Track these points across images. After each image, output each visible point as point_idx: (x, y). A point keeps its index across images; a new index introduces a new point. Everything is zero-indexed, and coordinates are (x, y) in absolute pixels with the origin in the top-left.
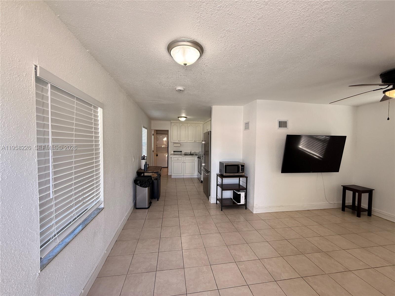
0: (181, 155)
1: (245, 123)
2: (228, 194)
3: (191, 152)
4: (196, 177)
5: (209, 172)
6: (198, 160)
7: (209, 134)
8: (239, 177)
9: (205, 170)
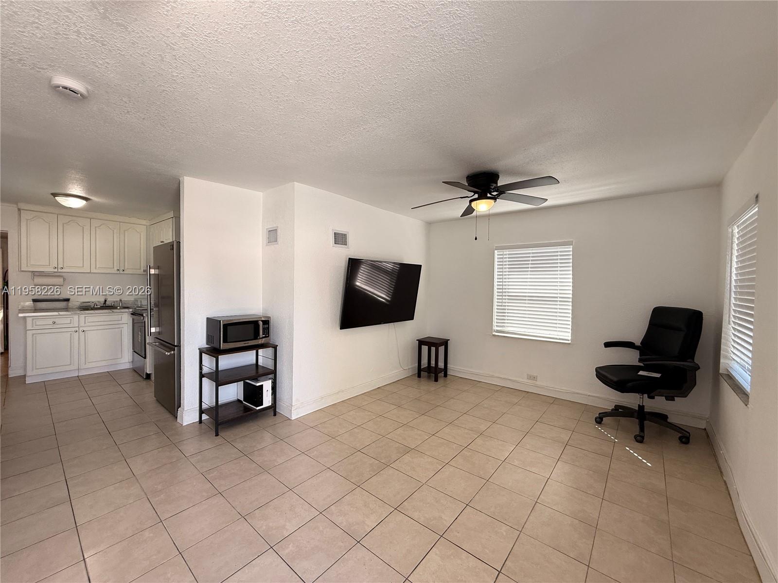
0: (66, 309)
1: (267, 229)
2: (232, 392)
3: (105, 301)
4: (128, 366)
5: (176, 346)
6: (133, 320)
7: (173, 249)
8: (256, 347)
9: (161, 344)
